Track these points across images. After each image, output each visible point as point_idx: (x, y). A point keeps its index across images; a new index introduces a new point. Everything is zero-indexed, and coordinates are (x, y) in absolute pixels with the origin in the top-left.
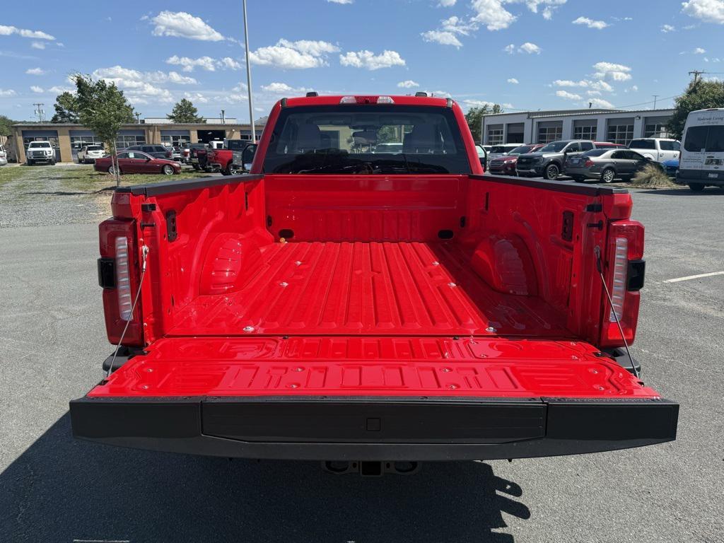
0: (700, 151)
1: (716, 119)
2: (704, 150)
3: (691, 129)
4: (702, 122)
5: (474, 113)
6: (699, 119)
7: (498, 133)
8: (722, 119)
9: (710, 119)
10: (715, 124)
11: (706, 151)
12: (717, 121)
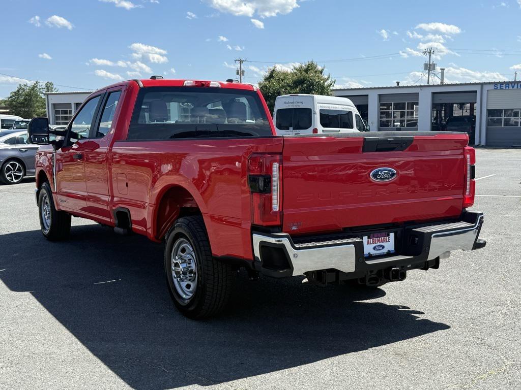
0: (289, 129)
1: (298, 103)
2: (292, 128)
3: (279, 111)
4: (287, 105)
5: (24, 90)
6: (285, 103)
7: (66, 112)
8: (302, 103)
9: (293, 103)
10: (297, 107)
11: (293, 129)
12: (298, 104)
